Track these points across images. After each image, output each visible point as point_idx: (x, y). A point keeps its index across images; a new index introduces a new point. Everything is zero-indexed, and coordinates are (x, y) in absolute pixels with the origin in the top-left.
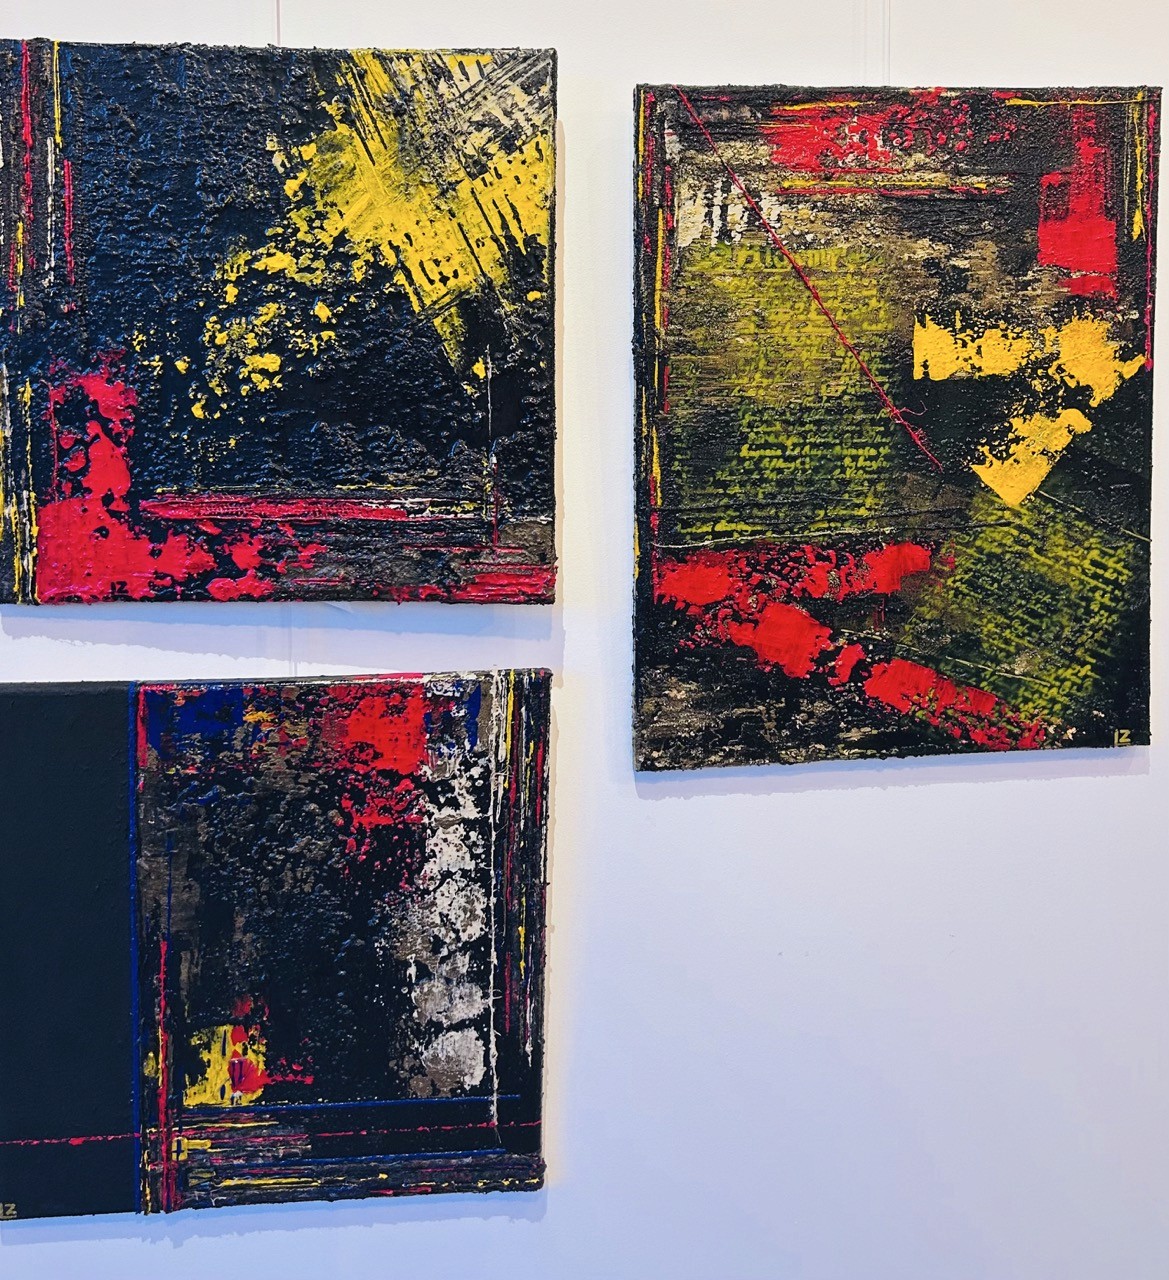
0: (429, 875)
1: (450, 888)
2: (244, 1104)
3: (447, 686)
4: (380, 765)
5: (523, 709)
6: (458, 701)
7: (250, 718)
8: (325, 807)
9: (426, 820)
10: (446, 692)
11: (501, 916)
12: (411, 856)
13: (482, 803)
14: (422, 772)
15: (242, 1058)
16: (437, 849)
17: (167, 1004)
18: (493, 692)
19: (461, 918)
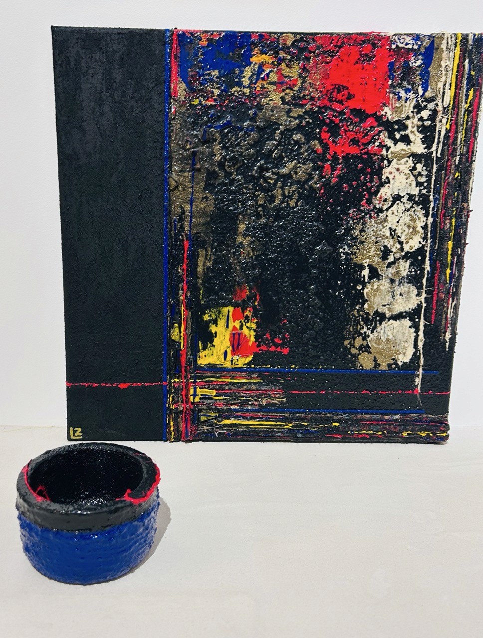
0: (384, 197)
1: (399, 208)
2: (240, 365)
3: (408, 39)
4: (353, 104)
5: (467, 61)
6: (416, 52)
7: (256, 59)
8: (309, 137)
9: (384, 152)
10: (407, 44)
11: (436, 233)
12: (371, 181)
13: (428, 141)
14: (383, 113)
15: (240, 331)
16: (391, 177)
17: (188, 288)
18: (444, 46)
19: (405, 233)
